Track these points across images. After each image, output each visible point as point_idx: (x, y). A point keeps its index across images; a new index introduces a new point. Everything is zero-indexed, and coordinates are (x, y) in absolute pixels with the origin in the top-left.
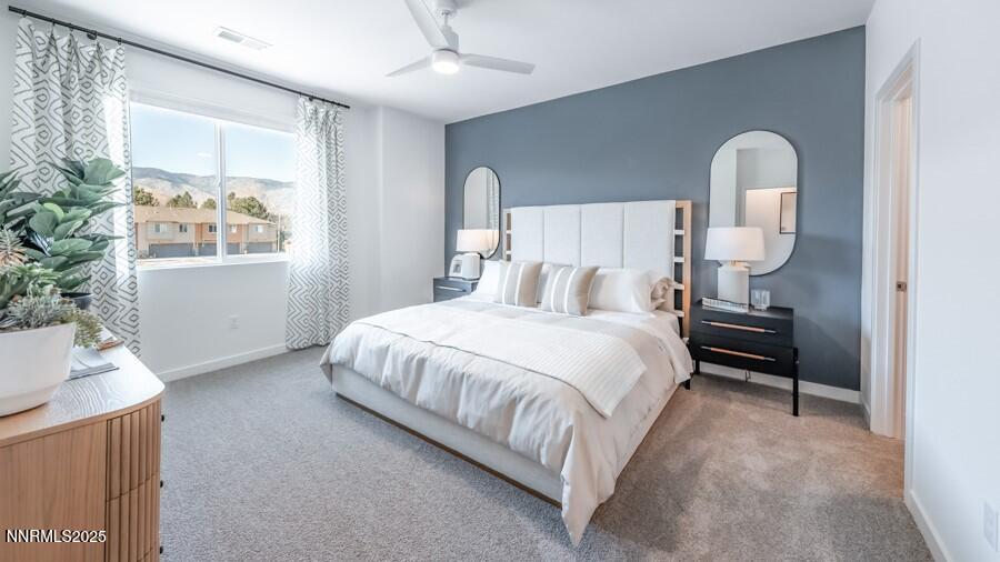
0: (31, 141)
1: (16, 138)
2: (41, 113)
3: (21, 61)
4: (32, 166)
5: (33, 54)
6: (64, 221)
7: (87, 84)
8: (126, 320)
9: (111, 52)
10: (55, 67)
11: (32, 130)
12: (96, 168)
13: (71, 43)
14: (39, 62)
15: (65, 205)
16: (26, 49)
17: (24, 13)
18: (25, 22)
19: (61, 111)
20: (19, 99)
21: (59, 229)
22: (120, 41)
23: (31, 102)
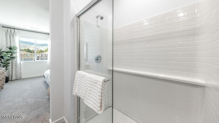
0: (5, 44)
1: (3, 44)
2: (7, 40)
3: (4, 33)
4: (5, 47)
5: (5, 32)
6: (7, 55)
7: (13, 36)
8: (19, 69)
9: (16, 31)
10: (8, 34)
11: (5, 42)
12: (13, 48)
13: (11, 31)
14: (6, 33)
15: (7, 53)
16: (4, 32)
17: (4, 27)
18: (4, 28)
19: (9, 40)
20: (3, 39)
21: (6, 56)
22: (18, 29)
23: (5, 39)
